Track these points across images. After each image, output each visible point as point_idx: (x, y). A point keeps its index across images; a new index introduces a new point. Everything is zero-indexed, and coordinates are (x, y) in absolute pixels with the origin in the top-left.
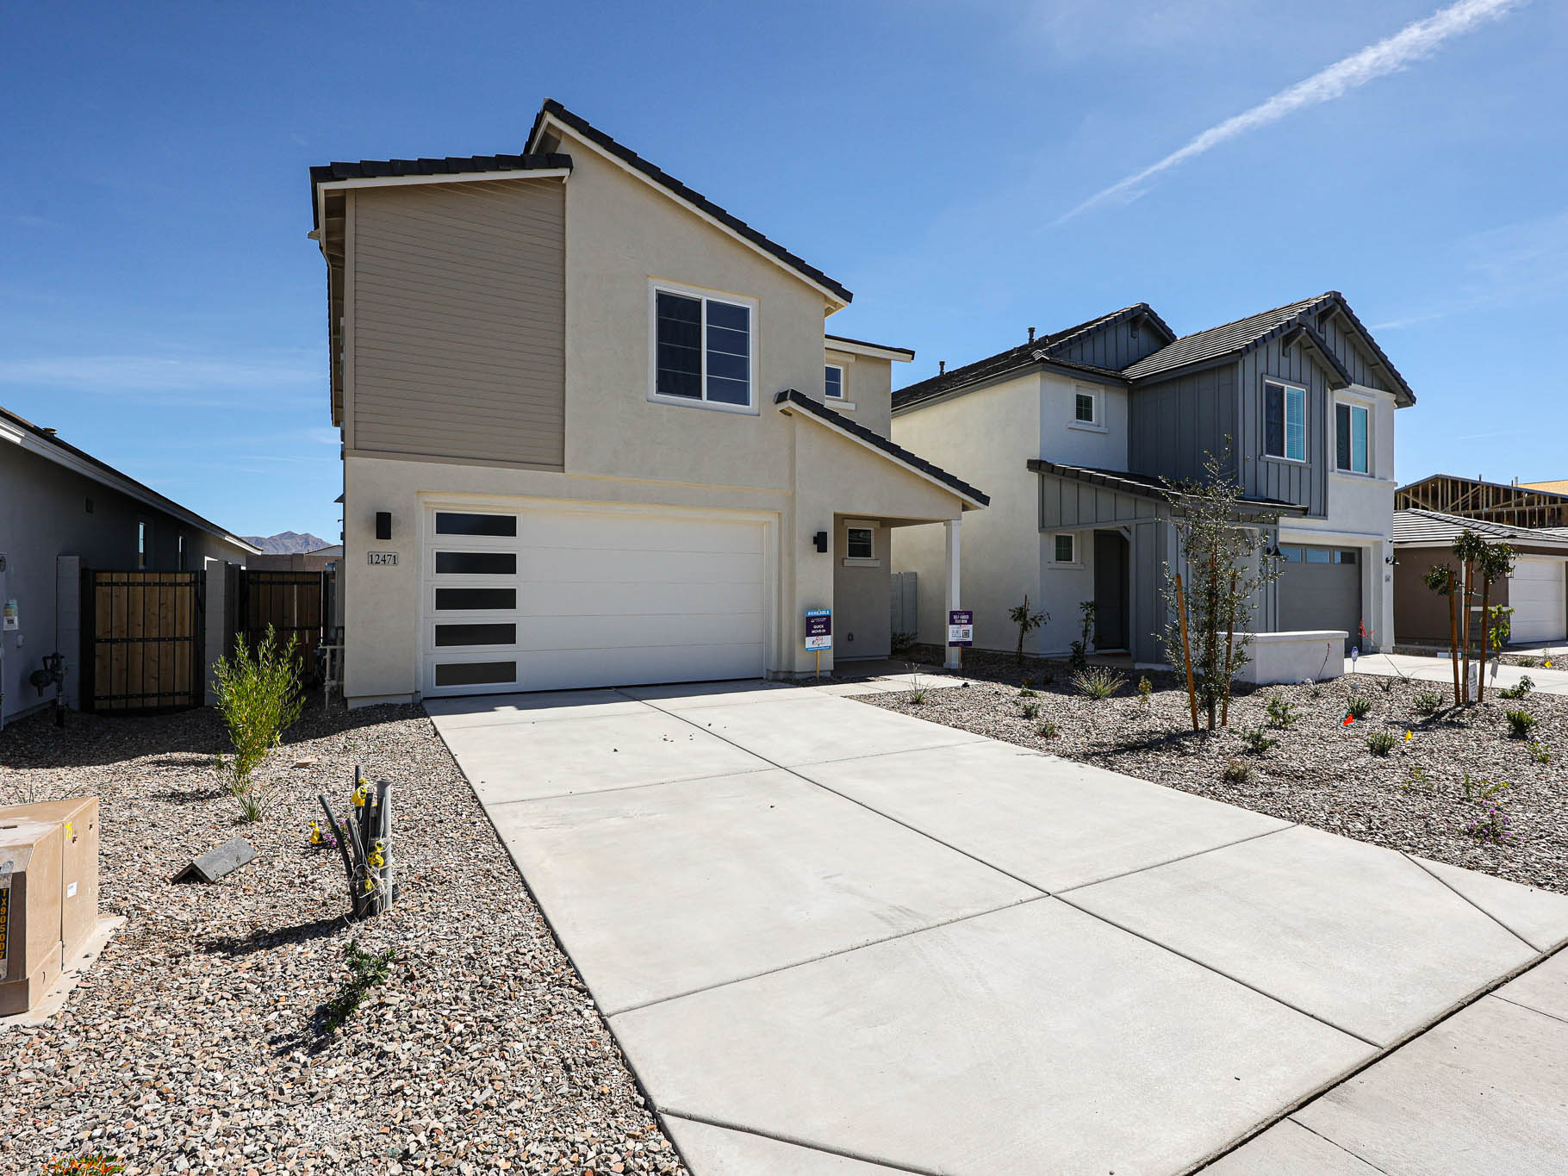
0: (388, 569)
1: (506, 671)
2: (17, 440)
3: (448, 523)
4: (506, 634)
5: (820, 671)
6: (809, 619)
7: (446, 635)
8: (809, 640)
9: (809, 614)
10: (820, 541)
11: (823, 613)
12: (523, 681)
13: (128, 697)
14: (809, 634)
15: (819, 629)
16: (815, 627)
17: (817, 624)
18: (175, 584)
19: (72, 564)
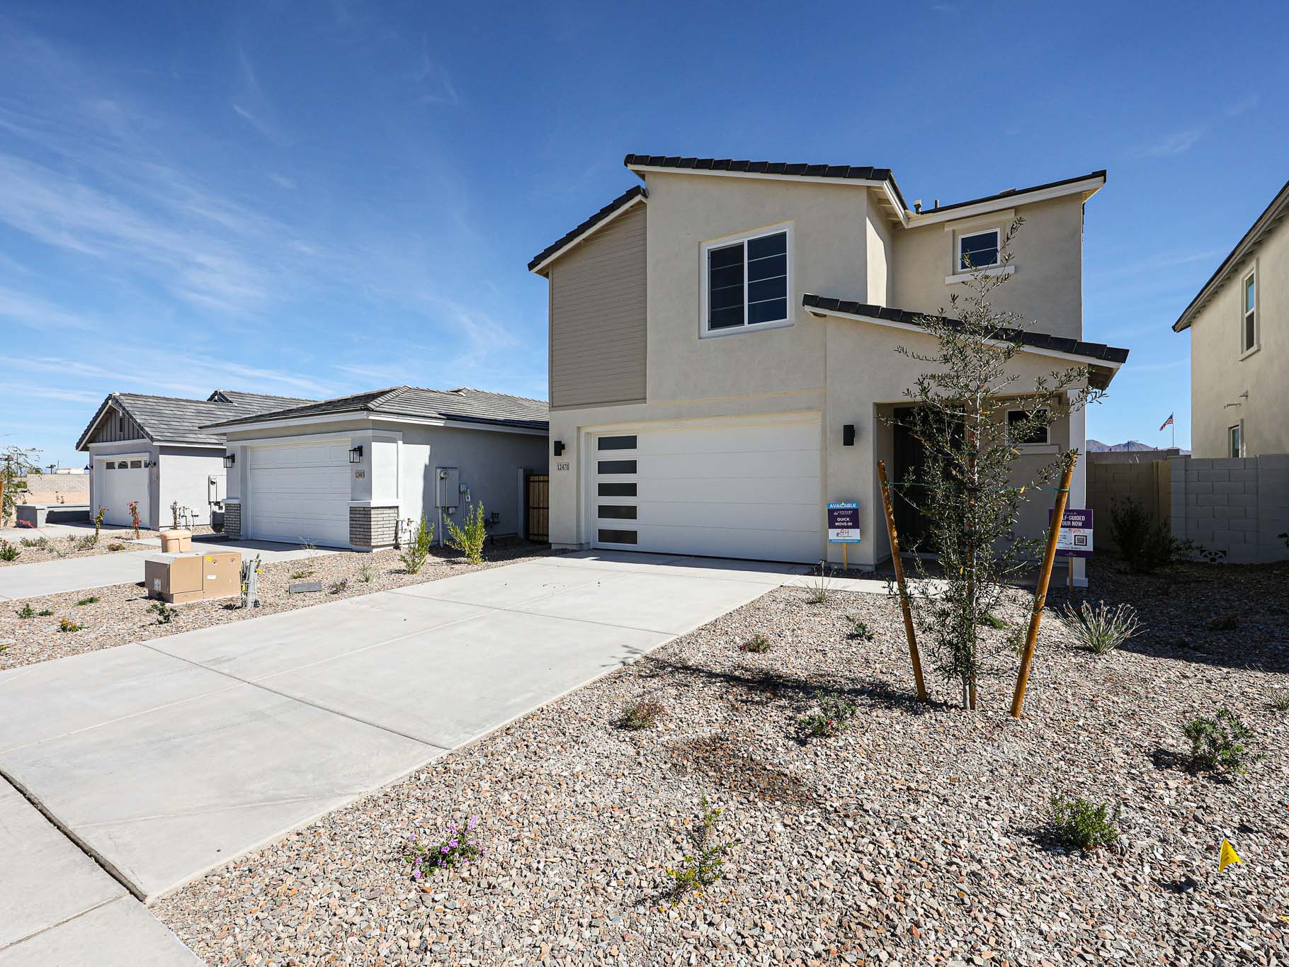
0: (564, 472)
1: (631, 537)
2: (442, 425)
3: (605, 443)
4: (630, 513)
5: (848, 564)
6: (831, 512)
7: (604, 512)
8: (833, 534)
9: (831, 506)
10: (850, 435)
11: (849, 506)
12: (643, 543)
13: (538, 535)
14: (832, 526)
15: (843, 522)
16: (839, 519)
17: (844, 516)
18: (539, 481)
19: (521, 472)
